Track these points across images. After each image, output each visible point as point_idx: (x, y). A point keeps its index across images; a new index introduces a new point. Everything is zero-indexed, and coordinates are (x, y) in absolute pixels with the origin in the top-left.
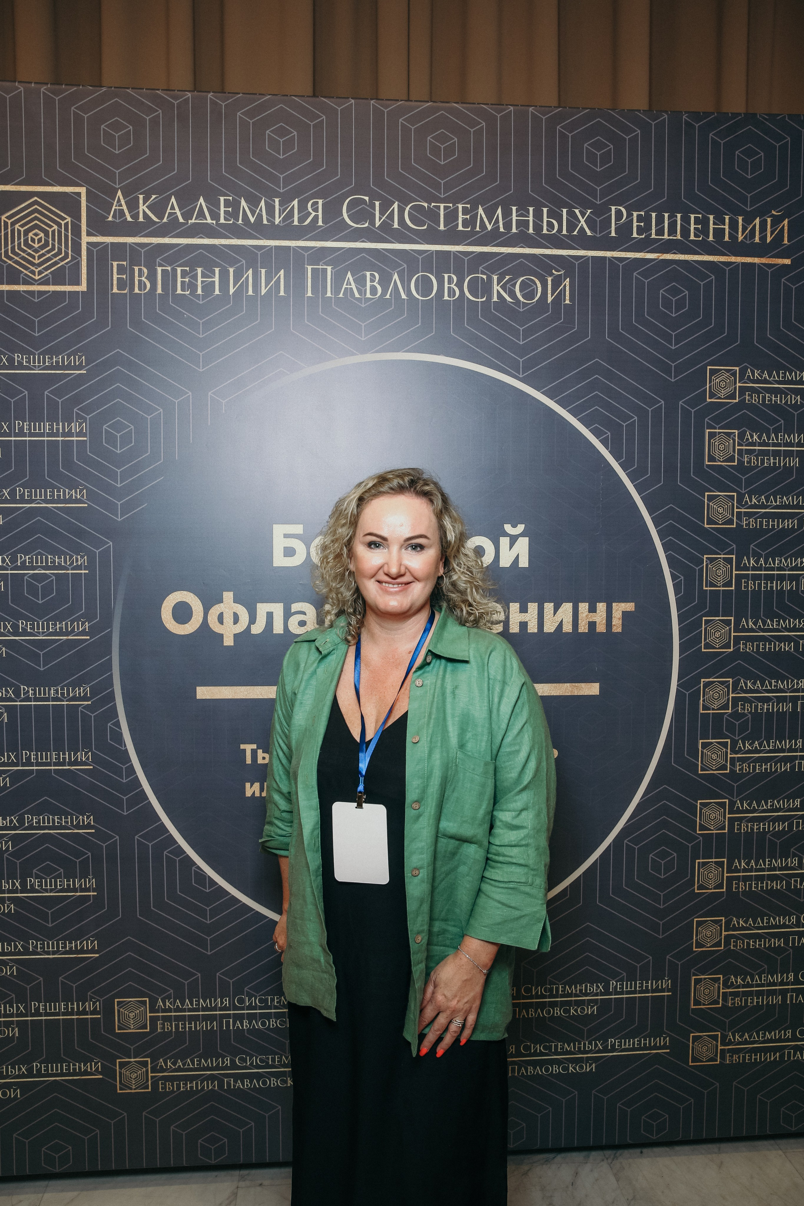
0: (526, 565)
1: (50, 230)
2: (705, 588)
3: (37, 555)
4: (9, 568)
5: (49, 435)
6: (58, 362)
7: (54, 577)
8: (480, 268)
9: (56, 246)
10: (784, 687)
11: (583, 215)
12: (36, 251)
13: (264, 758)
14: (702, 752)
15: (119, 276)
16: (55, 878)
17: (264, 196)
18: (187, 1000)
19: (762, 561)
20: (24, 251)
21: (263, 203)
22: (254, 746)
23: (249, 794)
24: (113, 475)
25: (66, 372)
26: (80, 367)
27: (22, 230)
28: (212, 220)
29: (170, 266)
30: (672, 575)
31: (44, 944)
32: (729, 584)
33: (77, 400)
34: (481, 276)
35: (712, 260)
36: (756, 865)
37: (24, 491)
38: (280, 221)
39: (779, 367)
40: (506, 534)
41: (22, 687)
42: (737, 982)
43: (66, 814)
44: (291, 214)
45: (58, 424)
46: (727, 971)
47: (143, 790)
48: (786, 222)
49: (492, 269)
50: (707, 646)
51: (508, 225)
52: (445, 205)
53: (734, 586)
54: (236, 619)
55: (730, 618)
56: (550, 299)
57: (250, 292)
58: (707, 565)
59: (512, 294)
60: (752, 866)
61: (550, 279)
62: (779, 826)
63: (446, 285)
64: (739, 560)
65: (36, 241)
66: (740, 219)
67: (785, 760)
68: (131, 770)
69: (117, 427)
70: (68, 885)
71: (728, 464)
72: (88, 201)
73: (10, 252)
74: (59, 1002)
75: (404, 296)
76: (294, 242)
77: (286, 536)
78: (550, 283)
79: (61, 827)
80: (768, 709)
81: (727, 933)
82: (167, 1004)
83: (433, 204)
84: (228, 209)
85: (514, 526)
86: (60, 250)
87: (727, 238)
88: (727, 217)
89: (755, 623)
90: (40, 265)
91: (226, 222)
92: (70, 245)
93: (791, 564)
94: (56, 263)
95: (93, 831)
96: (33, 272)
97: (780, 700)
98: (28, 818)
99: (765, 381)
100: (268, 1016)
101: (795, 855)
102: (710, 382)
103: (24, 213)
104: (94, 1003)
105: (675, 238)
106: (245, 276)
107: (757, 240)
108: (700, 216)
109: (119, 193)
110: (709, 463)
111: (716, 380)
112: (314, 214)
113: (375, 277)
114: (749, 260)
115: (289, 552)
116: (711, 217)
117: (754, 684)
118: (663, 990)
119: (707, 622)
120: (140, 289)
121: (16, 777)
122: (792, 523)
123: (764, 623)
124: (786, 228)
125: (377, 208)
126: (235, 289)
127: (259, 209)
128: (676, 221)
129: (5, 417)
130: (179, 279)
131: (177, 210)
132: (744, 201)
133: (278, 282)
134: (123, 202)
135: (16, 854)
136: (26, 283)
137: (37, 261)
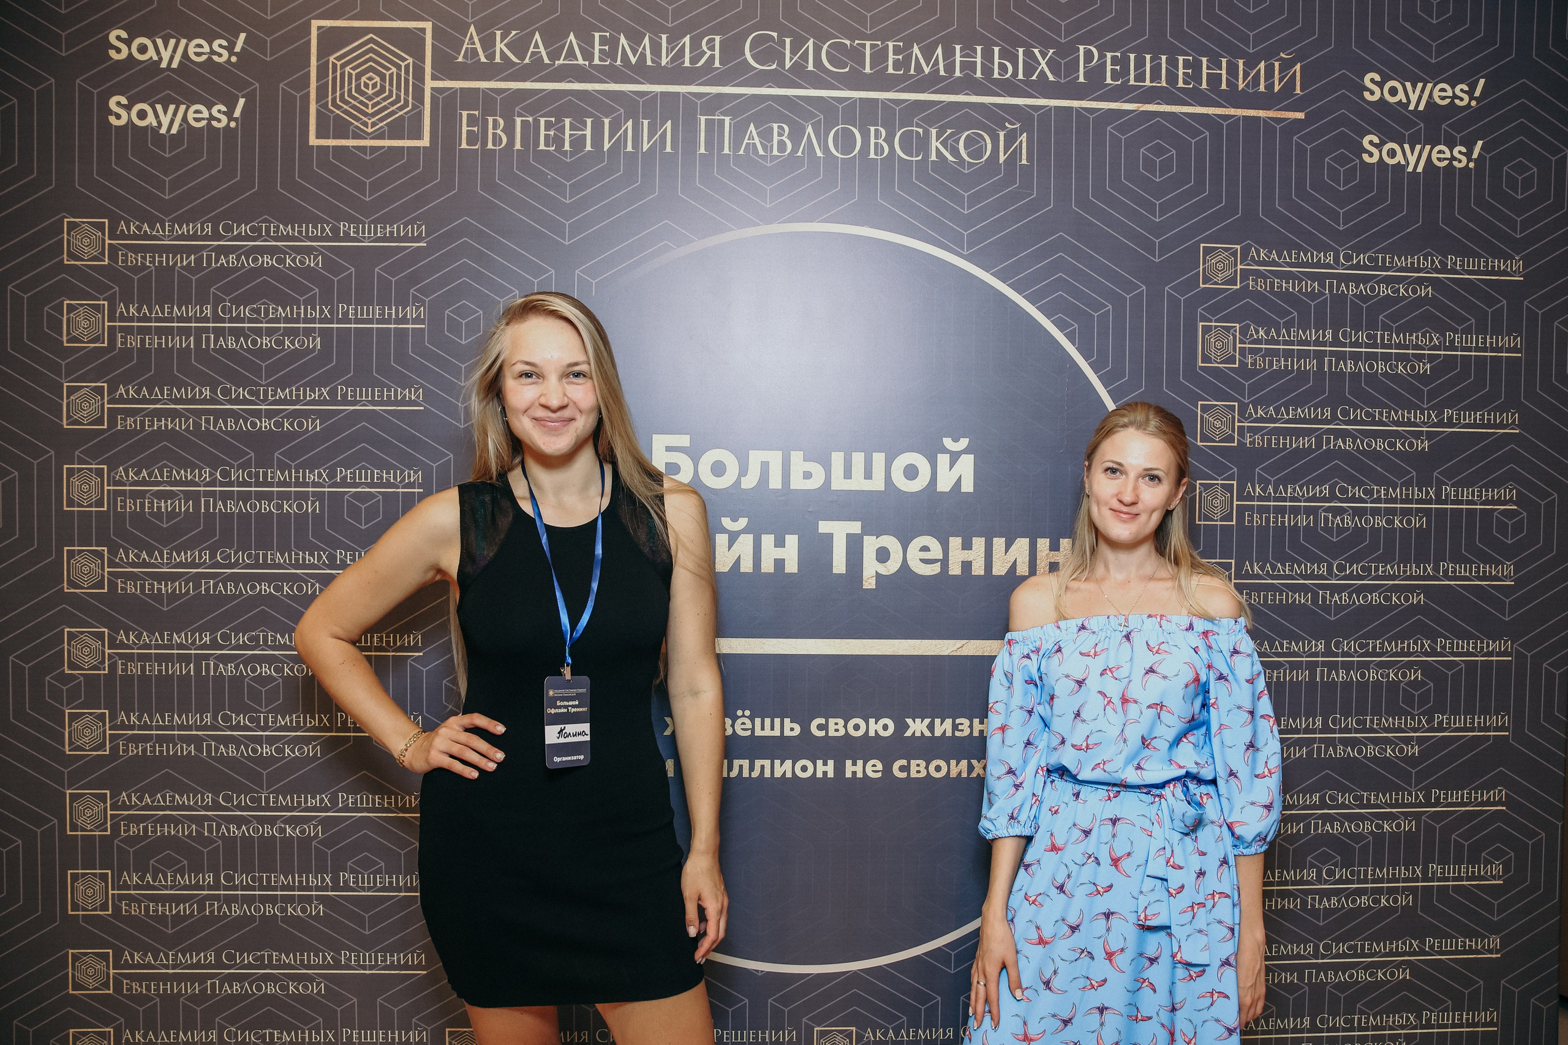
0: (971, 490)
1: (388, 73)
2: (1197, 522)
3: (360, 469)
4: (327, 485)
5: (379, 322)
6: (391, 233)
7: (381, 497)
8: (915, 120)
9: (394, 93)
10: (1299, 649)
11: (1044, 56)
12: (370, 98)
15: (469, 128)
16: (375, 873)
17: (648, 32)
19: (1271, 488)
20: (355, 99)
21: (646, 41)
24: (455, 371)
25: (402, 244)
26: (419, 239)
27: (354, 73)
28: (584, 60)
29: (532, 116)
31: (359, 957)
32: (1228, 518)
33: (414, 279)
34: (917, 129)
35: (1206, 112)
37: (347, 390)
38: (667, 63)
39: (1291, 246)
40: (945, 450)
43: (389, 794)
44: (681, 53)
45: (390, 309)
48: (1298, 67)
49: (929, 121)
51: (950, 68)
52: (872, 42)
53: (1234, 520)
55: (1230, 561)
56: (1002, 158)
57: (629, 148)
58: (1200, 493)
59: (955, 152)
61: (1002, 134)
62: (1292, 828)
63: (873, 141)
64: (1241, 488)
65: (370, 87)
66: (1241, 63)
67: (1300, 743)
69: (462, 312)
70: (391, 883)
71: (1226, 366)
72: (433, 38)
73: (338, 100)
74: (376, 1029)
75: (819, 154)
76: (684, 87)
77: (669, 449)
78: (1002, 138)
79: (383, 810)
80: (1278, 678)
83: (857, 42)
84: (603, 47)
85: (956, 440)
86: (398, 97)
87: (1224, 86)
88: (1224, 61)
89: (1262, 568)
90: (374, 115)
91: (602, 63)
92: (411, 91)
93: (1308, 493)
94: (393, 113)
96: (365, 124)
97: (1294, 666)
98: (343, 797)
99: (1274, 263)
101: (1312, 866)
102: (1204, 263)
103: (357, 53)
104: (419, 1033)
105: (1159, 85)
106: (623, 129)
107: (1262, 88)
108: (1191, 58)
109: (472, 29)
110: (1203, 365)
111: (1211, 260)
112: (709, 53)
113: (783, 130)
114: (1251, 113)
116: (1204, 60)
120: (494, 144)
121: (329, 745)
122: (1308, 441)
123: (1274, 568)
124: (1298, 74)
125: (788, 46)
126: (611, 144)
127: (642, 47)
128: (1160, 64)
129: (326, 300)
130: (542, 132)
131: (542, 49)
132: (1245, 40)
133: (663, 136)
134: (476, 39)
135: (327, 842)
136: (356, 136)
137: (370, 111)
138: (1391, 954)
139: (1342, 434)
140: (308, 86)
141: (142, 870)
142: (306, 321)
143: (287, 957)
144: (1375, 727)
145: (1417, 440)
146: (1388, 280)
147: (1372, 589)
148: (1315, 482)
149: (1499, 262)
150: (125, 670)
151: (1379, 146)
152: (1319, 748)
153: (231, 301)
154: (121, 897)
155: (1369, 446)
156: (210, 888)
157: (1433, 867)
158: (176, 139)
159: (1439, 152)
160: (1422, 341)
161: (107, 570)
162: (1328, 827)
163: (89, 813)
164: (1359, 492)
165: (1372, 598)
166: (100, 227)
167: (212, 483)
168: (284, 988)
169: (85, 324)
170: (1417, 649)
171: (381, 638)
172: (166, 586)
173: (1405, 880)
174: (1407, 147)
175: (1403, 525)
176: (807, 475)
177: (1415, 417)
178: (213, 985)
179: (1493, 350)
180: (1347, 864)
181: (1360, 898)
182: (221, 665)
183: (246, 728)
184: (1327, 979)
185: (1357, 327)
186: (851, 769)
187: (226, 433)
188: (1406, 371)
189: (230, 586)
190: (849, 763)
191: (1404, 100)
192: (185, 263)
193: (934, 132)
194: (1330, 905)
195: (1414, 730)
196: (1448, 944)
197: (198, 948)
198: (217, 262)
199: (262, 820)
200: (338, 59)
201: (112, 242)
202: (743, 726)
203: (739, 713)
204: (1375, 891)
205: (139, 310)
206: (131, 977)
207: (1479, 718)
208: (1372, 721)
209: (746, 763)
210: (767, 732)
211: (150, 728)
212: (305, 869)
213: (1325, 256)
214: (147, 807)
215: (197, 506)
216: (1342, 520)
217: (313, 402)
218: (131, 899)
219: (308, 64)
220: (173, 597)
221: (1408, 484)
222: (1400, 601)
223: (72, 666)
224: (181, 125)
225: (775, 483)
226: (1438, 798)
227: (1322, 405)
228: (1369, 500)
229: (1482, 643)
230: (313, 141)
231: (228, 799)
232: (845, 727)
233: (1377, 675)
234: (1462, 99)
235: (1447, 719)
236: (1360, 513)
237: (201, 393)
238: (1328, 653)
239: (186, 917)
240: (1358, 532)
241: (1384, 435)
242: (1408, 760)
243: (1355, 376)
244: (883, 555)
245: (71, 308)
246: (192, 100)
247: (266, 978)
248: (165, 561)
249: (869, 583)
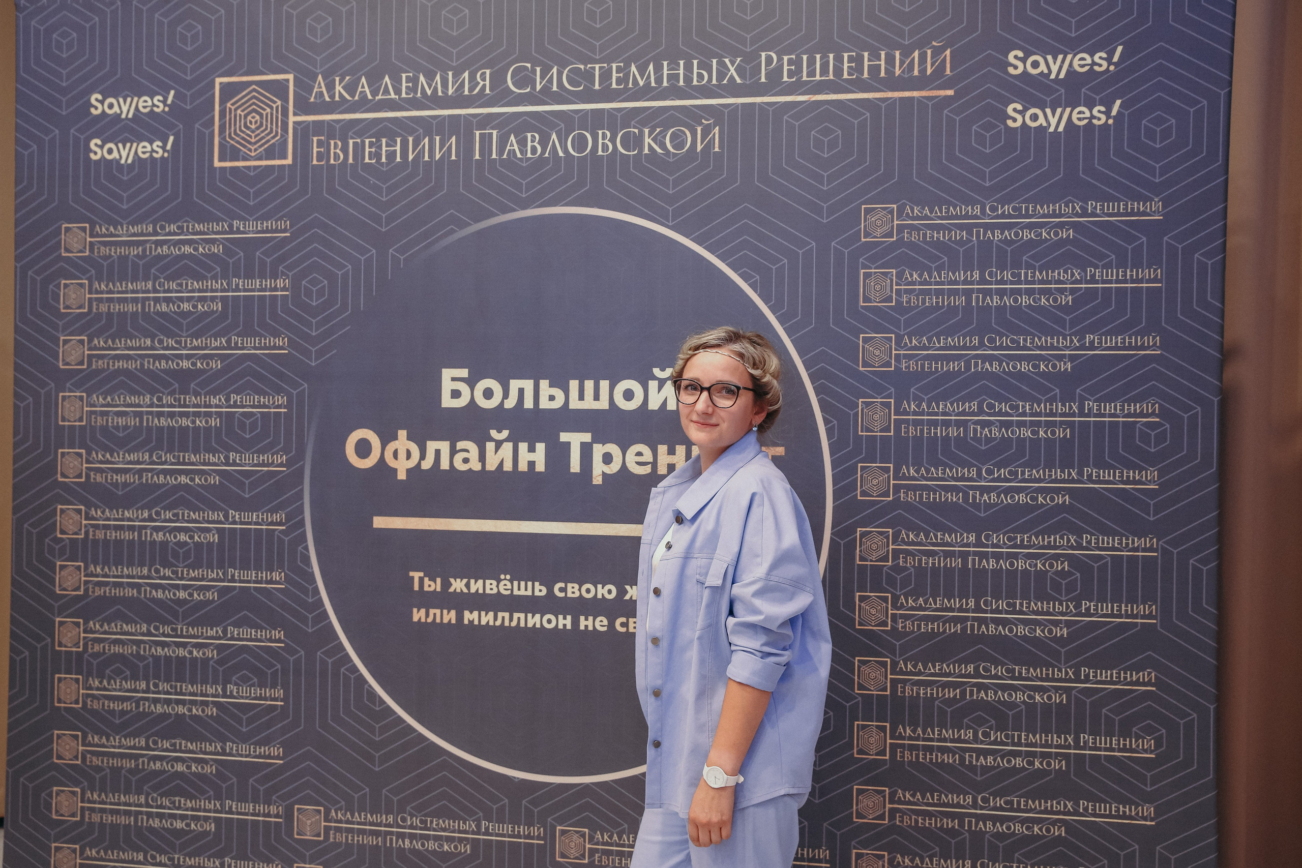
1: (264, 113)
2: (860, 433)
3: (246, 395)
4: (224, 406)
5: (259, 290)
6: (267, 227)
7: (259, 415)
8: (633, 123)
9: (269, 127)
10: (952, 540)
11: (733, 63)
12: (253, 132)
13: (430, 586)
14: (860, 606)
15: (318, 150)
16: (251, 686)
17: (441, 71)
18: (356, 814)
19: (924, 405)
20: (243, 132)
21: (438, 78)
22: (422, 574)
23: (415, 619)
24: (309, 325)
25: (274, 235)
26: (285, 231)
27: (243, 114)
28: (395, 94)
29: (360, 137)
30: (825, 419)
31: (237, 747)
32: (887, 429)
33: (282, 259)
34: (633, 130)
35: (867, 97)
36: (924, 734)
37: (238, 339)
39: (940, 202)
40: (654, 378)
41: (230, 511)
42: (904, 862)
43: (262, 628)
44: (462, 85)
45: (266, 281)
46: (892, 848)
47: (325, 610)
48: (948, 52)
49: (643, 124)
50: (864, 493)
51: (659, 80)
52: (600, 65)
53: (892, 431)
54: (409, 455)
55: (889, 465)
56: (699, 148)
57: (426, 158)
58: (862, 410)
59: (663, 145)
60: (919, 734)
61: (699, 129)
62: (949, 693)
63: (600, 141)
64: (898, 405)
65: (253, 123)
66: (897, 54)
67: (956, 620)
68: (316, 591)
69: (314, 282)
70: (261, 694)
71: (884, 304)
72: (295, 86)
73: (232, 133)
74: (248, 803)
75: (561, 154)
76: (464, 110)
77: (453, 379)
78: (699, 132)
79: (257, 640)
80: (934, 564)
81: (891, 806)
82: (339, 815)
83: (589, 66)
84: (409, 85)
85: (663, 370)
86: (272, 129)
87: (883, 74)
88: (883, 54)
89: (917, 471)
90: (255, 143)
91: (407, 96)
92: (280, 124)
93: (958, 408)
94: (268, 141)
95: (283, 645)
96: (250, 150)
97: (948, 554)
98: (231, 630)
99: (926, 218)
100: (427, 838)
101: (969, 727)
102: (865, 221)
103: (245, 100)
104: (277, 808)
105: (827, 78)
106: (422, 144)
107: (916, 73)
108: (854, 54)
109: (320, 77)
110: (864, 304)
111: (871, 218)
112: (482, 83)
113: (535, 137)
114: (907, 94)
115: (456, 394)
116: (866, 54)
117: (917, 535)
118: (820, 861)
119: (863, 468)
120: (335, 161)
121: (223, 591)
122: (958, 365)
123: (928, 471)
124: (948, 59)
125: (538, 74)
126: (413, 155)
127: (435, 82)
128: (828, 62)
129: (225, 276)
130: (367, 150)
131: (367, 89)
132: (901, 34)
133: (450, 146)
134: (323, 85)
135: (220, 662)
136: (245, 159)
137: (253, 140)
138: (1046, 811)
139: (990, 359)
140: (213, 124)
141: (101, 676)
142: (212, 291)
143: (192, 744)
144: (1024, 609)
145: (1060, 361)
146: (1030, 226)
147: (1019, 490)
148: (964, 400)
149: (1139, 204)
150: (94, 535)
151: (1022, 113)
152: (972, 626)
153: (164, 278)
154: (88, 695)
155: (1014, 367)
156: (144, 692)
157: (1084, 737)
158: (131, 167)
159: (1079, 113)
160: (1064, 277)
161: (85, 465)
162: (982, 694)
163: (69, 635)
164: (1005, 407)
165: (1019, 498)
166: (84, 229)
167: (151, 406)
168: (189, 767)
169: (74, 296)
170: (1064, 543)
171: (258, 516)
172: (121, 477)
173: (1057, 747)
174: (1048, 111)
175: (1047, 435)
176: (552, 398)
177: (1058, 342)
178: (143, 762)
179: (1133, 281)
180: (1001, 728)
181: (1015, 759)
182: (155, 534)
183: (170, 578)
184: (985, 828)
185: (1002, 267)
186: (585, 623)
187: (161, 370)
188: (1049, 302)
189: (162, 477)
190: (582, 618)
191: (1046, 71)
192: (135, 253)
193: (647, 131)
194: (986, 763)
195: (1062, 614)
196: (1101, 808)
197: (135, 734)
198: (155, 251)
199: (178, 645)
200: (233, 105)
201: (92, 240)
202: (505, 587)
203: (502, 577)
204: (1028, 754)
205: (107, 286)
206: (93, 753)
207: (1126, 606)
208: (1021, 605)
209: (507, 615)
210: (522, 592)
211: (108, 576)
212: (204, 682)
213: (973, 209)
214: (105, 633)
215: (141, 421)
216: (990, 432)
217: (216, 348)
218: (94, 697)
219: (213, 110)
220: (125, 485)
221: (1052, 400)
222: (1046, 501)
223: (63, 532)
224: (134, 157)
225: (529, 404)
226: (1087, 676)
227: (971, 334)
228: (1015, 415)
229: (1127, 539)
230: (217, 164)
231: (157, 628)
232: (580, 590)
233: (1025, 564)
234: (1100, 65)
235: (1094, 605)
236: (1007, 425)
237: (145, 343)
238: (979, 544)
239: (127, 712)
240: (1005, 442)
241: (1028, 358)
242: (1055, 639)
243: (1001, 309)
244: (607, 459)
245: (66, 286)
246: (140, 139)
247: (177, 759)
248: (121, 460)
249: (597, 480)
